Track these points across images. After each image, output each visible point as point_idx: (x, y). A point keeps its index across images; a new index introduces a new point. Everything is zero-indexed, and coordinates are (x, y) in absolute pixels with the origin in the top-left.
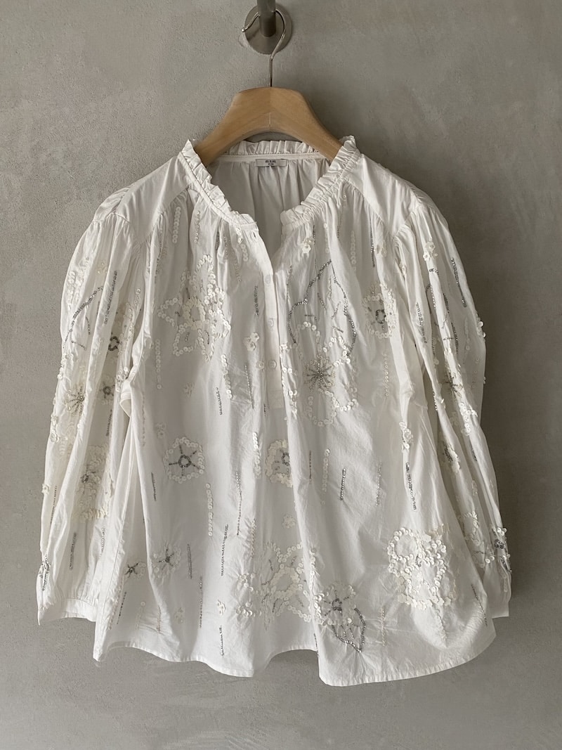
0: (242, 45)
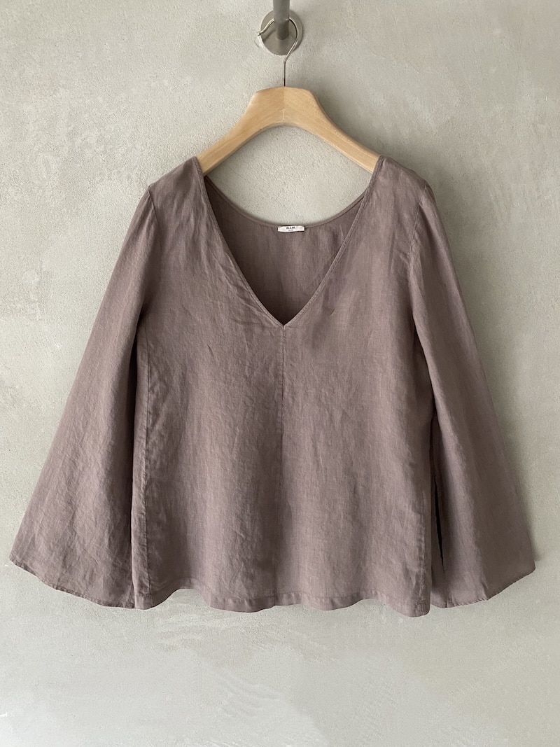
0: (258, 46)
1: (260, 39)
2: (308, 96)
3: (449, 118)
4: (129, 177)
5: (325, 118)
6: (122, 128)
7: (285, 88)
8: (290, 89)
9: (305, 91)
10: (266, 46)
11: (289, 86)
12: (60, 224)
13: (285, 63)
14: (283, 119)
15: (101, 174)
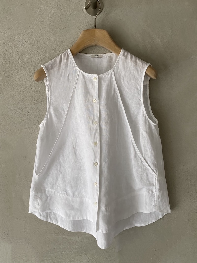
1: (85, 10)
2: (105, 33)
4: (30, 69)
6: (26, 49)
7: (96, 29)
9: (104, 30)
10: (88, 12)
11: (97, 28)
13: (96, 18)
14: (95, 42)
15: (17, 68)
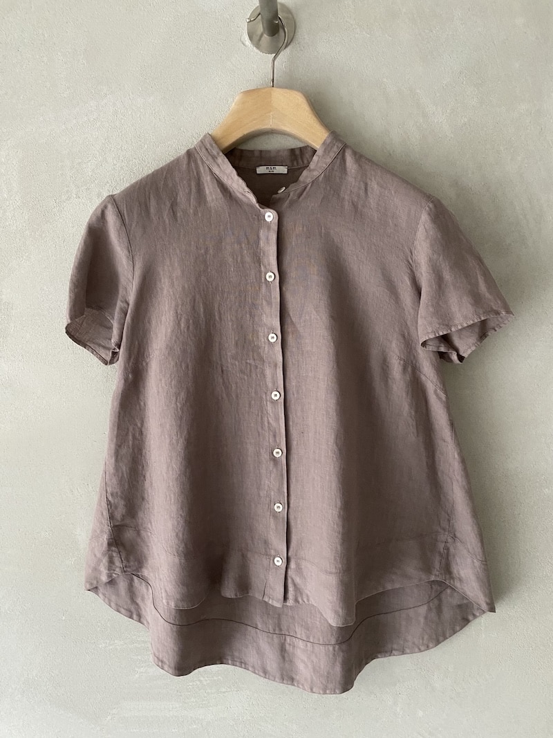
0: (244, 45)
1: (247, 38)
2: (299, 99)
3: (466, 120)
5: (319, 123)
6: (92, 140)
7: (274, 88)
8: (278, 89)
9: (296, 92)
10: (253, 45)
11: (277, 87)
12: (23, 248)
13: (274, 62)
14: (270, 124)
15: (68, 191)
